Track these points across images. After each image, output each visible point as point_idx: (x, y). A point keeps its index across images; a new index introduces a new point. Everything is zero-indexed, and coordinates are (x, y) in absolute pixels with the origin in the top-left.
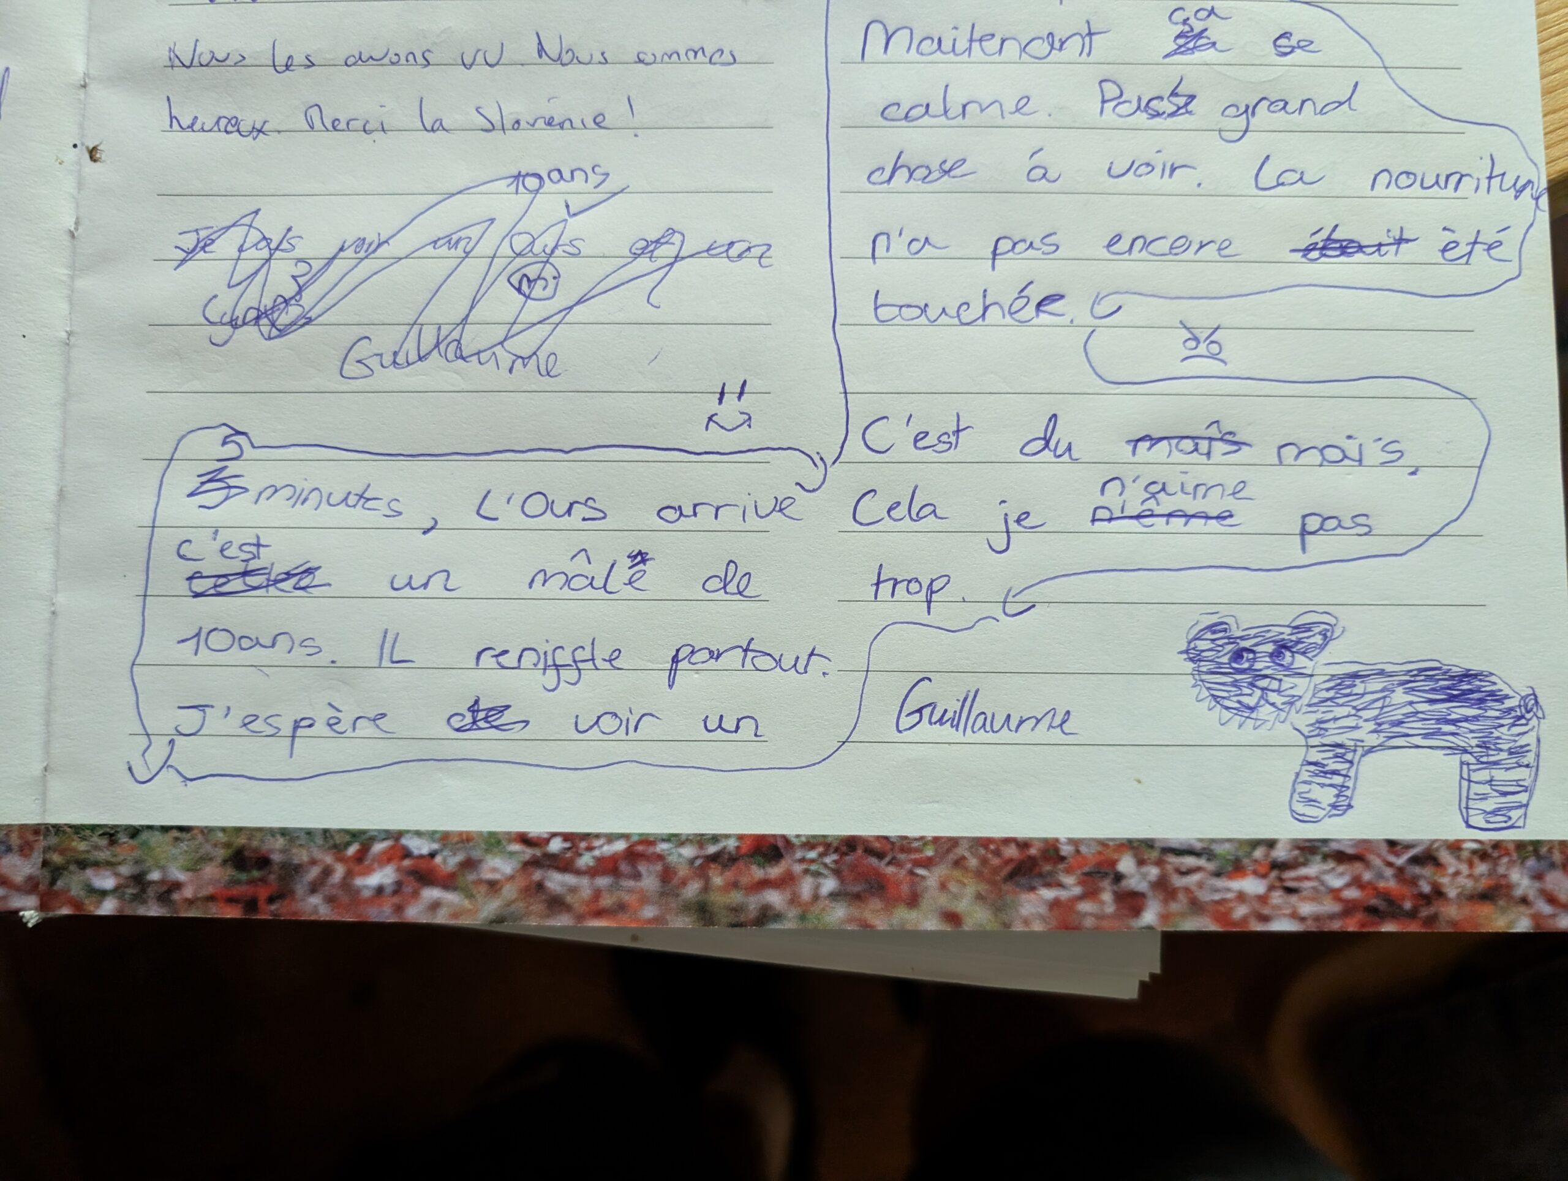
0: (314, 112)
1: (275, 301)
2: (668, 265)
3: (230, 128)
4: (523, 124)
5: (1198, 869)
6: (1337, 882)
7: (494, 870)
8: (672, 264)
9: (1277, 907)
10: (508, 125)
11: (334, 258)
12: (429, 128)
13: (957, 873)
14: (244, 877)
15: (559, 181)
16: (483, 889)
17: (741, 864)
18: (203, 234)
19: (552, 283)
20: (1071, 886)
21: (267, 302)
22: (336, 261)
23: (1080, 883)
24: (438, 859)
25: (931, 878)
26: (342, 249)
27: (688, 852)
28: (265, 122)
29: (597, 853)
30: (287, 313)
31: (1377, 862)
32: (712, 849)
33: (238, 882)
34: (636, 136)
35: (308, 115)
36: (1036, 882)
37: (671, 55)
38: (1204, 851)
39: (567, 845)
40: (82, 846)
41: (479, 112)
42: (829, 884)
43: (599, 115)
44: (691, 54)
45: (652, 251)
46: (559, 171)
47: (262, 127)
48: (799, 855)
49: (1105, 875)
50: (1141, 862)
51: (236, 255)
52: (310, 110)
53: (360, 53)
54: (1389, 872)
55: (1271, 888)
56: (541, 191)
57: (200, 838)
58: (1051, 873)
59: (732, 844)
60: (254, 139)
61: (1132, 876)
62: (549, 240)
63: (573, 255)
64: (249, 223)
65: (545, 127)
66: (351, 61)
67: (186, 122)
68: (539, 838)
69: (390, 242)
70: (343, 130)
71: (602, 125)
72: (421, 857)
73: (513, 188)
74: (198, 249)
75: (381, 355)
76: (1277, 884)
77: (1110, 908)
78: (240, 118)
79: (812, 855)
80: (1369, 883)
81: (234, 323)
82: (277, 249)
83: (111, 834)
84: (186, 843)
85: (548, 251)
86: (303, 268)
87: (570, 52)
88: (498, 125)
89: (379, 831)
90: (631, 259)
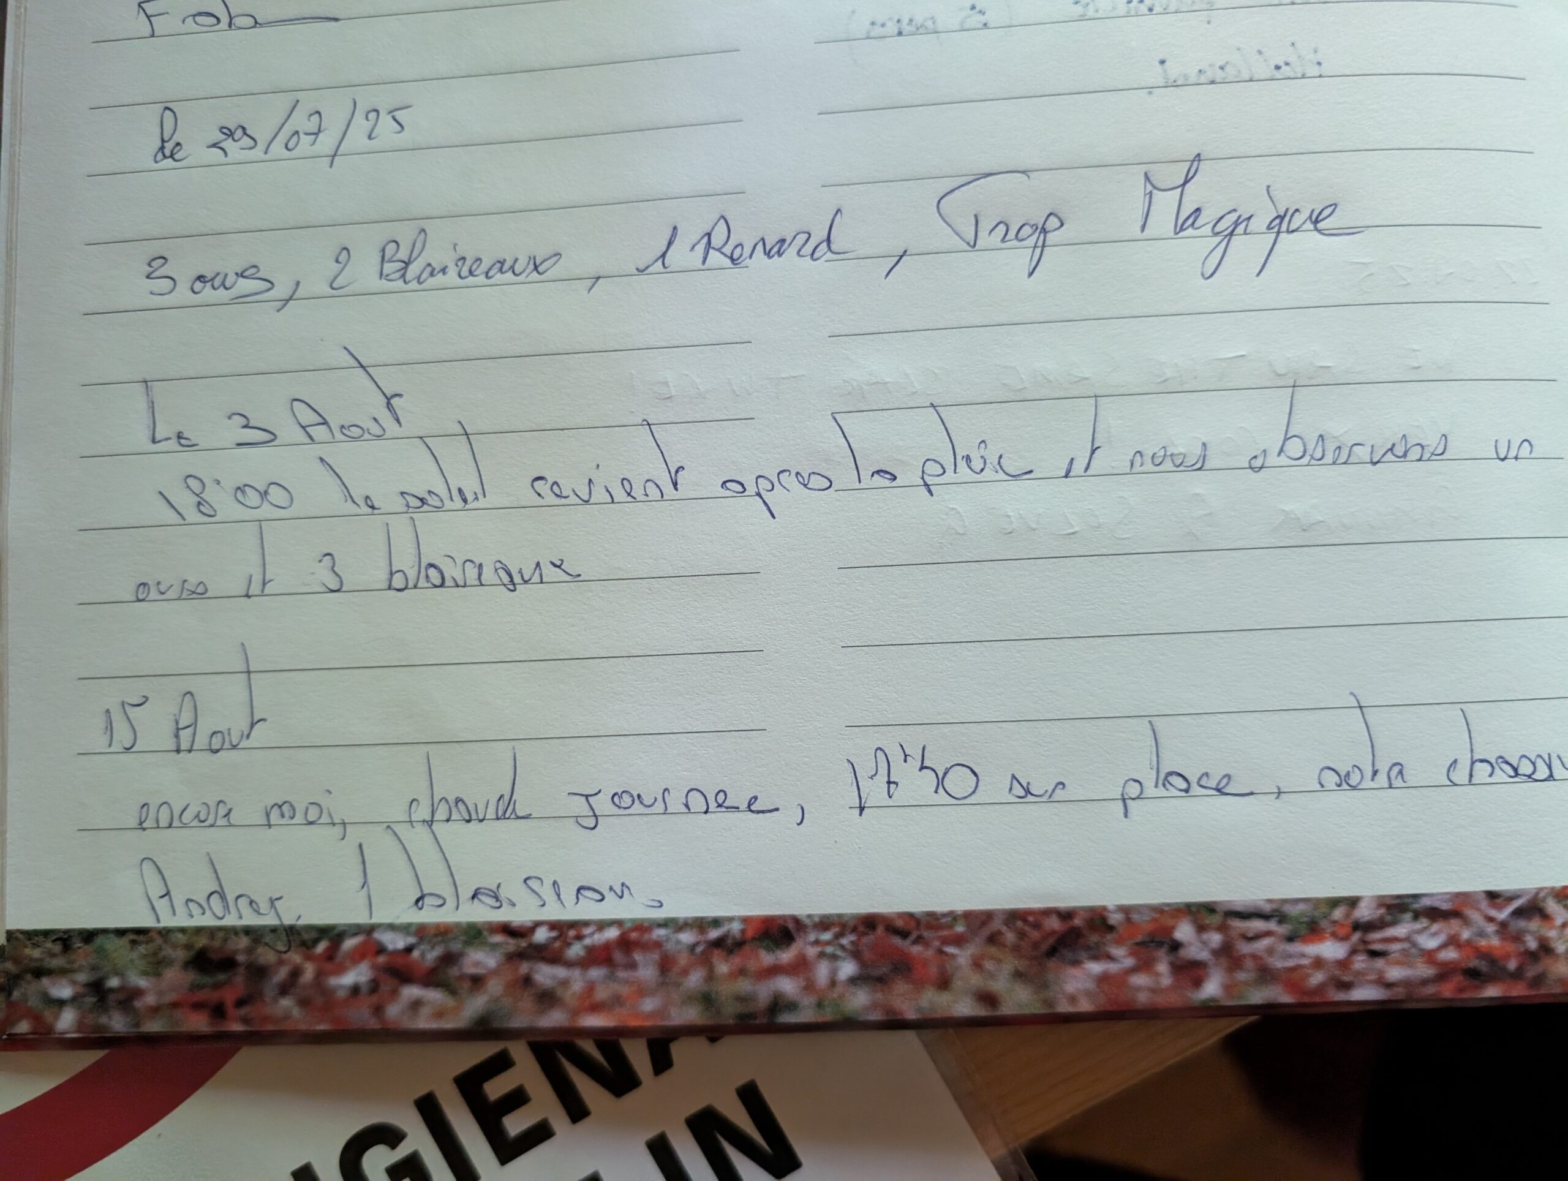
5: (1268, 934)
6: (1431, 943)
7: (477, 964)
9: (1359, 973)
13: (993, 950)
14: (207, 980)
16: (466, 985)
17: (747, 948)
20: (1122, 958)
23: (1132, 954)
24: (416, 954)
25: (962, 956)
27: (687, 937)
29: (588, 941)
31: (1475, 916)
32: (714, 934)
33: (201, 987)
36: (1083, 955)
38: (1276, 913)
39: (554, 934)
40: (36, 953)
42: (848, 969)
48: (812, 937)
49: (1160, 944)
50: (1201, 928)
54: (1491, 928)
55: (1353, 952)
57: (159, 941)
58: (1097, 945)
59: (736, 927)
61: (1190, 944)
68: (521, 927)
72: (396, 952)
76: (1361, 947)
77: (1166, 981)
79: (827, 936)
80: (1469, 943)
83: (65, 939)
84: (144, 946)
89: (350, 926)
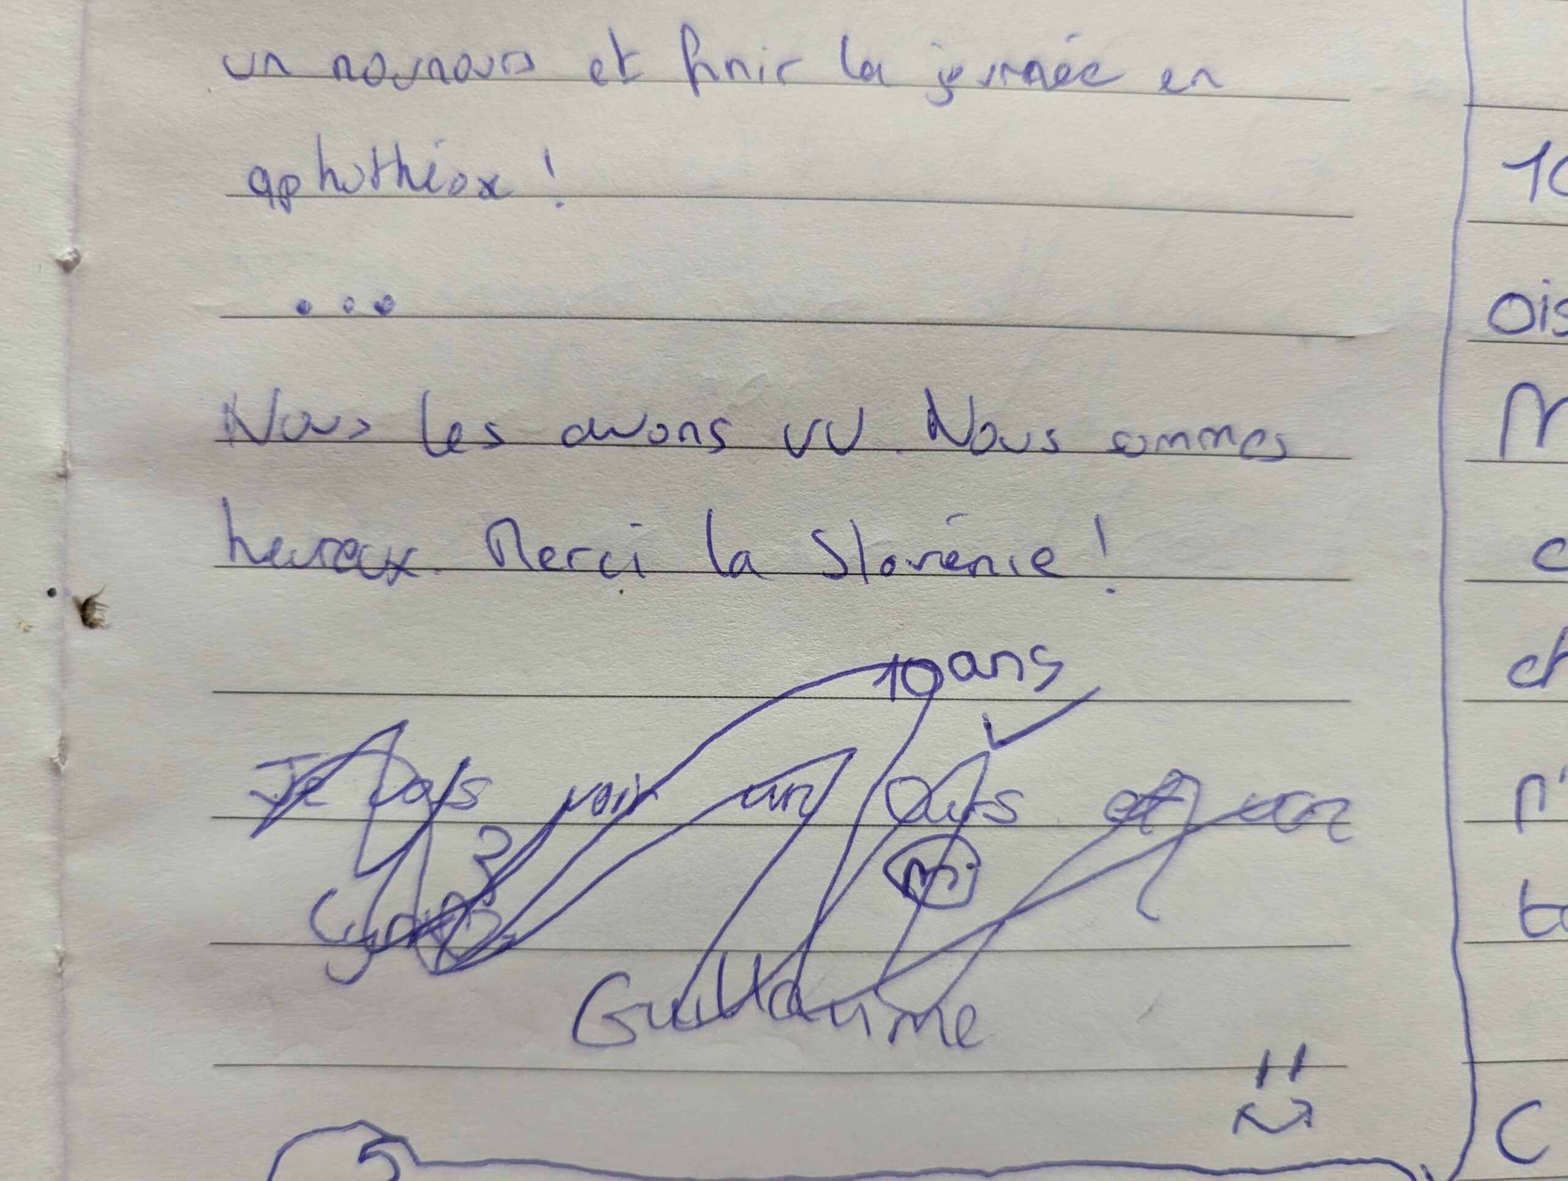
0: (504, 533)
1: (445, 902)
2: (1172, 840)
3: (343, 562)
4: (901, 566)
8: (1179, 840)
10: (873, 567)
11: (552, 823)
12: (725, 568)
15: (970, 675)
18: (302, 768)
19: (966, 877)
21: (430, 906)
22: (556, 830)
26: (566, 807)
28: (410, 551)
30: (468, 925)
34: (1111, 591)
35: (493, 538)
37: (1174, 438)
41: (818, 541)
43: (1044, 550)
44: (1209, 438)
45: (1144, 815)
46: (970, 656)
47: (404, 561)
51: (365, 813)
52: (496, 529)
53: (592, 421)
56: (936, 696)
60: (390, 583)
62: (956, 793)
63: (1002, 824)
64: (387, 749)
65: (942, 571)
66: (574, 436)
67: (259, 549)
69: (657, 791)
70: (561, 570)
71: (1048, 569)
73: (885, 688)
74: (293, 798)
75: (650, 1007)
78: (362, 542)
81: (369, 942)
82: (441, 802)
85: (957, 815)
86: (493, 842)
87: (989, 429)
88: (854, 566)
90: (1107, 830)
